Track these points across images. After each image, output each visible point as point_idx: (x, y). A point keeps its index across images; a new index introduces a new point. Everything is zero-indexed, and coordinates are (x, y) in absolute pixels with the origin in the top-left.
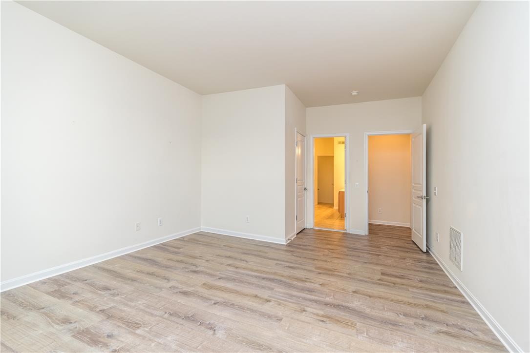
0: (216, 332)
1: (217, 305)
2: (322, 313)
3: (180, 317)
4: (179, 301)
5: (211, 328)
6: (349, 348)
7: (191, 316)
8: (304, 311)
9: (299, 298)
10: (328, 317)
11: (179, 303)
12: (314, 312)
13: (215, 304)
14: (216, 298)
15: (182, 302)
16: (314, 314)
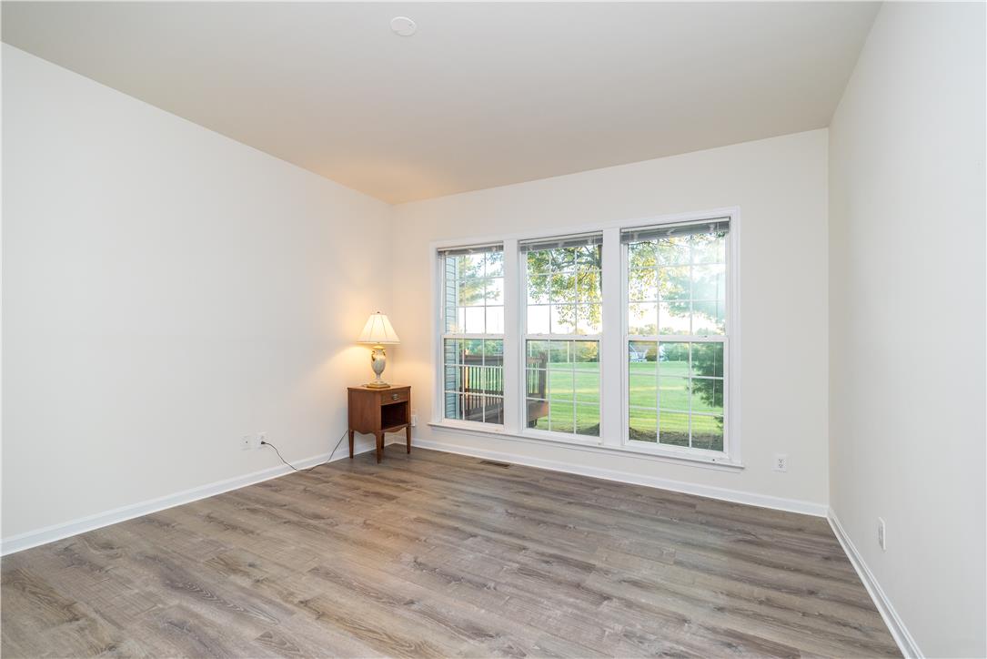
0: (413, 560)
1: (408, 598)
3: (469, 581)
4: (483, 611)
5: (420, 564)
7: (450, 582)
11: (483, 608)
13: (412, 602)
14: (407, 614)
15: (476, 609)
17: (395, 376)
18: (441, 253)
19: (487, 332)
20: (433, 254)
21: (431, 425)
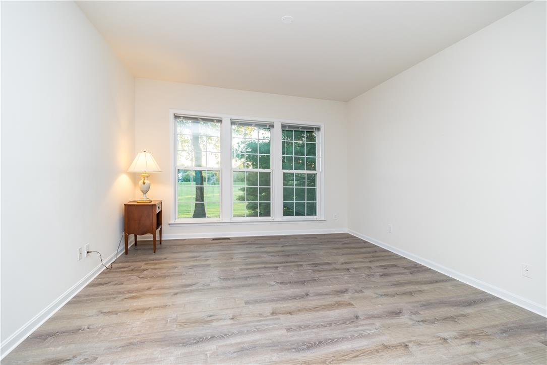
2: (215, 324)
6: (185, 305)
8: (232, 319)
9: (248, 331)
10: (207, 322)
12: (222, 321)
16: (221, 319)
17: (154, 196)
18: (176, 117)
19: (207, 167)
20: (172, 117)
21: (169, 224)
